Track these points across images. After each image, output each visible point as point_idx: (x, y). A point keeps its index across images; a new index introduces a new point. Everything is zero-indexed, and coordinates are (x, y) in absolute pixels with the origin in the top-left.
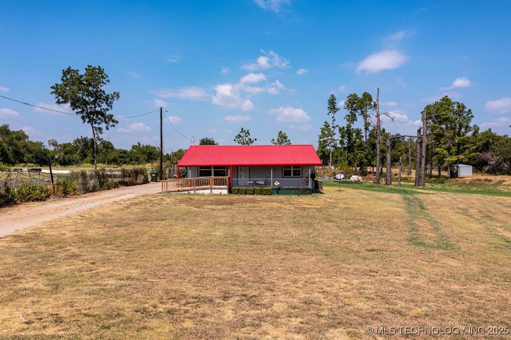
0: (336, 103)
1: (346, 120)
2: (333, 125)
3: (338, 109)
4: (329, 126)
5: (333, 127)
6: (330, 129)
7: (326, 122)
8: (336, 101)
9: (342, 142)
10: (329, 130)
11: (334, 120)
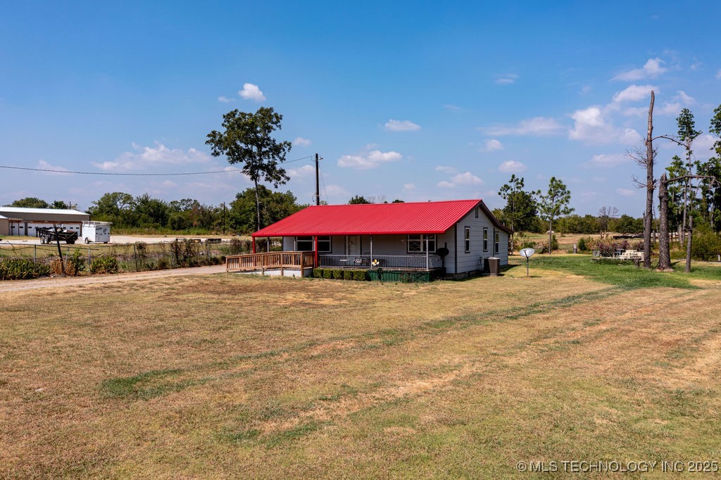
0: (693, 123)
1: (714, 151)
2: (688, 162)
3: (698, 134)
4: (681, 163)
5: (688, 165)
6: (685, 169)
7: (676, 158)
8: (693, 120)
9: (705, 191)
10: (682, 171)
11: (690, 153)
